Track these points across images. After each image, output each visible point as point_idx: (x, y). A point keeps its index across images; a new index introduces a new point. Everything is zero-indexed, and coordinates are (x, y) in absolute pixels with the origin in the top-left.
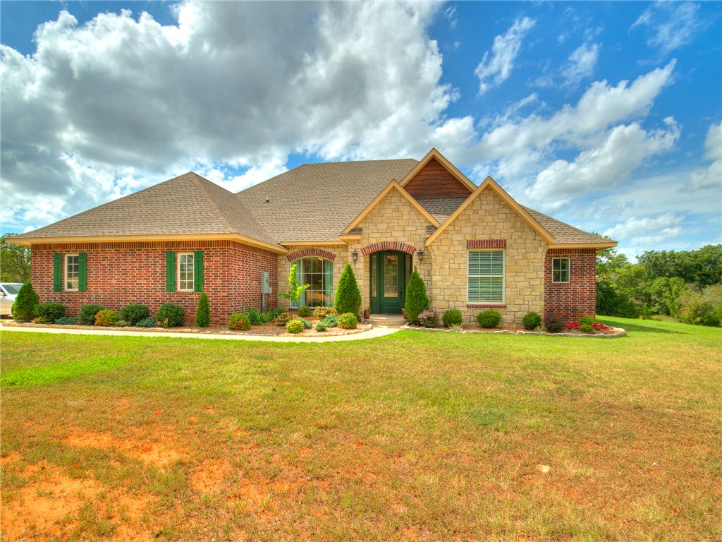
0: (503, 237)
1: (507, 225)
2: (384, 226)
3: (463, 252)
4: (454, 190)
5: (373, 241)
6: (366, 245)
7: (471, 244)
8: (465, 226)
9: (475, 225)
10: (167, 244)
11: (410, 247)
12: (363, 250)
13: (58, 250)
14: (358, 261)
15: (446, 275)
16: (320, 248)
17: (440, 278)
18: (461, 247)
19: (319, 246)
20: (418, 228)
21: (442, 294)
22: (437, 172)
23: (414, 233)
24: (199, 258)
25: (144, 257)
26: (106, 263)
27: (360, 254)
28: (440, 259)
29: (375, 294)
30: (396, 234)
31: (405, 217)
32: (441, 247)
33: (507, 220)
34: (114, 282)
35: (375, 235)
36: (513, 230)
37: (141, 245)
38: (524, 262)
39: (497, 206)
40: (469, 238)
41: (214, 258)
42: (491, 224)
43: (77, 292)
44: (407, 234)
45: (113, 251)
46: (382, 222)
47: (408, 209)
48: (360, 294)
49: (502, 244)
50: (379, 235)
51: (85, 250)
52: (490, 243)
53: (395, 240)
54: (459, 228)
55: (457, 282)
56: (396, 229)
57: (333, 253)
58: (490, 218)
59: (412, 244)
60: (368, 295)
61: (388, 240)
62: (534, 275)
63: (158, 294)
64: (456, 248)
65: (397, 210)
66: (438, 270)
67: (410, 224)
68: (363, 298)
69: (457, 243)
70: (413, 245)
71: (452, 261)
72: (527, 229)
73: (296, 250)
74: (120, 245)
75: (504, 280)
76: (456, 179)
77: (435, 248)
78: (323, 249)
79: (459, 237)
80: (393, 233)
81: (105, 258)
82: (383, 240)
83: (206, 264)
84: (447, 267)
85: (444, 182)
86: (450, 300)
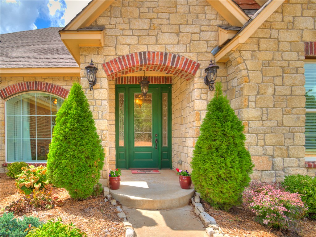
3: (299, 64)
5: (125, 51)
6: (112, 58)
7: (313, 50)
8: (302, 16)
11: (188, 62)
12: (106, 66)
14: (98, 85)
15: (268, 108)
16: (46, 81)
17: (257, 113)
18: (294, 55)
19: (42, 75)
20: (203, 28)
21: (261, 143)
23: (196, 37)
27: (102, 73)
29: (122, 143)
30: (166, 38)
32: (258, 54)
35: (128, 40)
40: (309, 37)
46: (140, 17)
48: (102, 143)
50: (134, 40)
53: (163, 50)
54: (291, 19)
55: (289, 120)
56: (165, 29)
57: (65, 87)
59: (192, 56)
60: (113, 145)
61: (151, 49)
64: (287, 56)
66: (252, 98)
67: (190, 22)
68: (107, 151)
69: (287, 46)
70: (194, 59)
71: (278, 81)
73: (11, 83)
77: (247, 55)
78: (50, 82)
79: (292, 36)
80: (160, 36)
82: (143, 48)
84: (270, 91)
86: (276, 154)
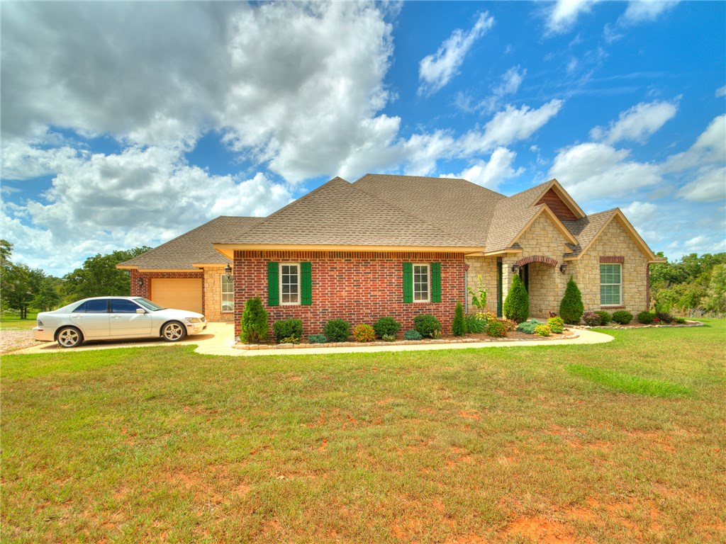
0: (623, 254)
1: (625, 245)
2: (534, 242)
3: (597, 265)
4: (564, 214)
5: (526, 255)
6: (521, 258)
7: (603, 259)
8: (599, 245)
9: (605, 244)
10: (403, 255)
11: (553, 260)
12: (519, 262)
13: (272, 259)
15: (586, 284)
17: (583, 286)
18: (596, 262)
20: (559, 245)
21: (584, 298)
22: (552, 199)
23: (556, 248)
24: (436, 270)
25: (378, 268)
26: (335, 274)
28: (582, 271)
30: (543, 249)
31: (550, 235)
32: (583, 262)
33: (625, 242)
34: (344, 294)
35: (528, 250)
36: (628, 249)
37: (374, 255)
38: (635, 274)
39: (619, 231)
40: (601, 255)
41: (450, 270)
42: (614, 244)
43: (300, 306)
44: (551, 249)
45: (343, 261)
46: (533, 239)
47: (551, 228)
49: (621, 260)
50: (530, 250)
51: (308, 260)
52: (614, 259)
53: (543, 255)
54: (595, 247)
55: (594, 289)
56: (543, 245)
58: (614, 240)
59: (554, 258)
61: (537, 254)
62: (641, 283)
63: (394, 305)
64: (593, 262)
65: (544, 229)
66: (582, 279)
67: (553, 242)
69: (593, 258)
71: (590, 273)
72: (636, 249)
74: (350, 255)
75: (621, 288)
76: (565, 205)
77: (579, 262)
79: (595, 254)
80: (541, 248)
81: (333, 269)
82: (534, 254)
83: (443, 275)
84: (587, 277)
85: (557, 207)
86: (591, 303)
